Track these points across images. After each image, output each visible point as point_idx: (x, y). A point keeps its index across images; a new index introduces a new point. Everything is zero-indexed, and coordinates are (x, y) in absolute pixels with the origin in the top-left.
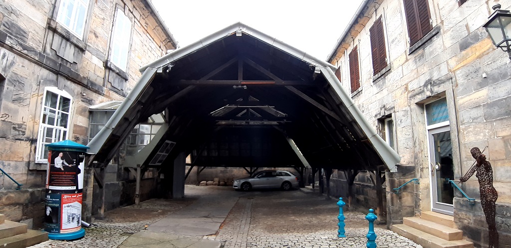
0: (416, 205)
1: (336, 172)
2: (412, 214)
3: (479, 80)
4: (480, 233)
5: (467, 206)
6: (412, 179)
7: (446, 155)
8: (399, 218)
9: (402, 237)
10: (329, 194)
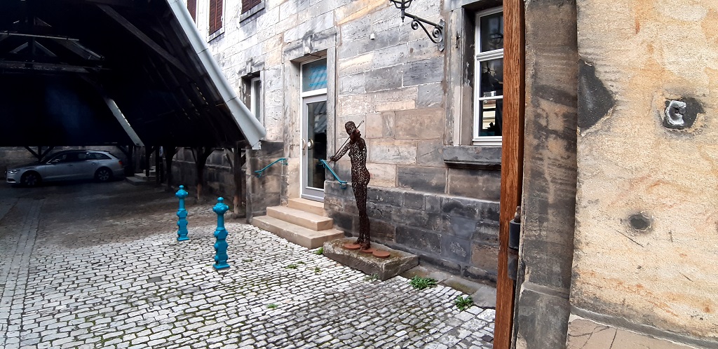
0: (282, 191)
1: (181, 151)
2: (278, 202)
3: (366, 41)
4: (351, 221)
5: (338, 191)
6: (278, 159)
7: (321, 131)
8: (262, 208)
9: (264, 232)
10: (170, 183)
